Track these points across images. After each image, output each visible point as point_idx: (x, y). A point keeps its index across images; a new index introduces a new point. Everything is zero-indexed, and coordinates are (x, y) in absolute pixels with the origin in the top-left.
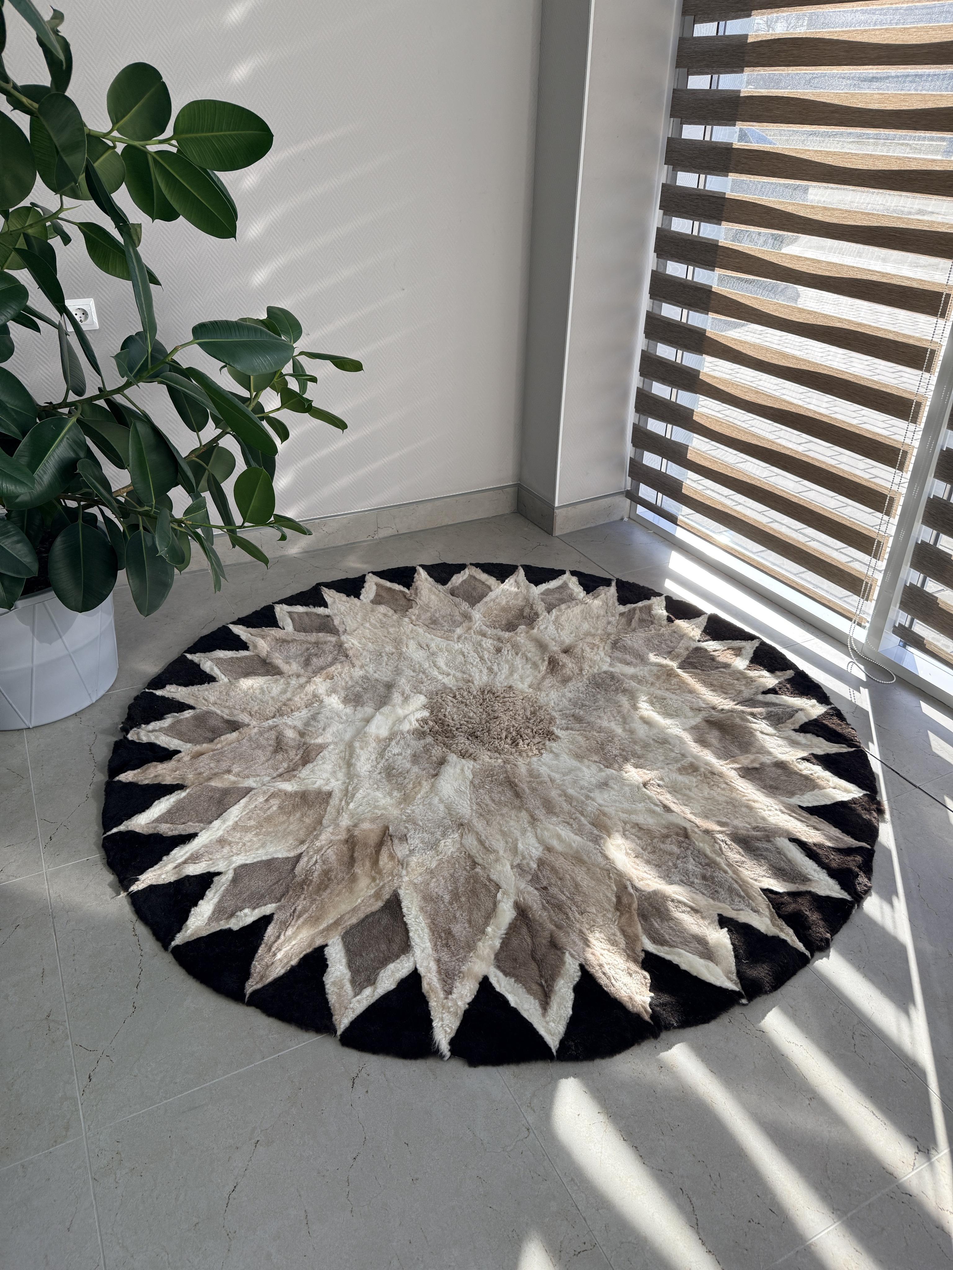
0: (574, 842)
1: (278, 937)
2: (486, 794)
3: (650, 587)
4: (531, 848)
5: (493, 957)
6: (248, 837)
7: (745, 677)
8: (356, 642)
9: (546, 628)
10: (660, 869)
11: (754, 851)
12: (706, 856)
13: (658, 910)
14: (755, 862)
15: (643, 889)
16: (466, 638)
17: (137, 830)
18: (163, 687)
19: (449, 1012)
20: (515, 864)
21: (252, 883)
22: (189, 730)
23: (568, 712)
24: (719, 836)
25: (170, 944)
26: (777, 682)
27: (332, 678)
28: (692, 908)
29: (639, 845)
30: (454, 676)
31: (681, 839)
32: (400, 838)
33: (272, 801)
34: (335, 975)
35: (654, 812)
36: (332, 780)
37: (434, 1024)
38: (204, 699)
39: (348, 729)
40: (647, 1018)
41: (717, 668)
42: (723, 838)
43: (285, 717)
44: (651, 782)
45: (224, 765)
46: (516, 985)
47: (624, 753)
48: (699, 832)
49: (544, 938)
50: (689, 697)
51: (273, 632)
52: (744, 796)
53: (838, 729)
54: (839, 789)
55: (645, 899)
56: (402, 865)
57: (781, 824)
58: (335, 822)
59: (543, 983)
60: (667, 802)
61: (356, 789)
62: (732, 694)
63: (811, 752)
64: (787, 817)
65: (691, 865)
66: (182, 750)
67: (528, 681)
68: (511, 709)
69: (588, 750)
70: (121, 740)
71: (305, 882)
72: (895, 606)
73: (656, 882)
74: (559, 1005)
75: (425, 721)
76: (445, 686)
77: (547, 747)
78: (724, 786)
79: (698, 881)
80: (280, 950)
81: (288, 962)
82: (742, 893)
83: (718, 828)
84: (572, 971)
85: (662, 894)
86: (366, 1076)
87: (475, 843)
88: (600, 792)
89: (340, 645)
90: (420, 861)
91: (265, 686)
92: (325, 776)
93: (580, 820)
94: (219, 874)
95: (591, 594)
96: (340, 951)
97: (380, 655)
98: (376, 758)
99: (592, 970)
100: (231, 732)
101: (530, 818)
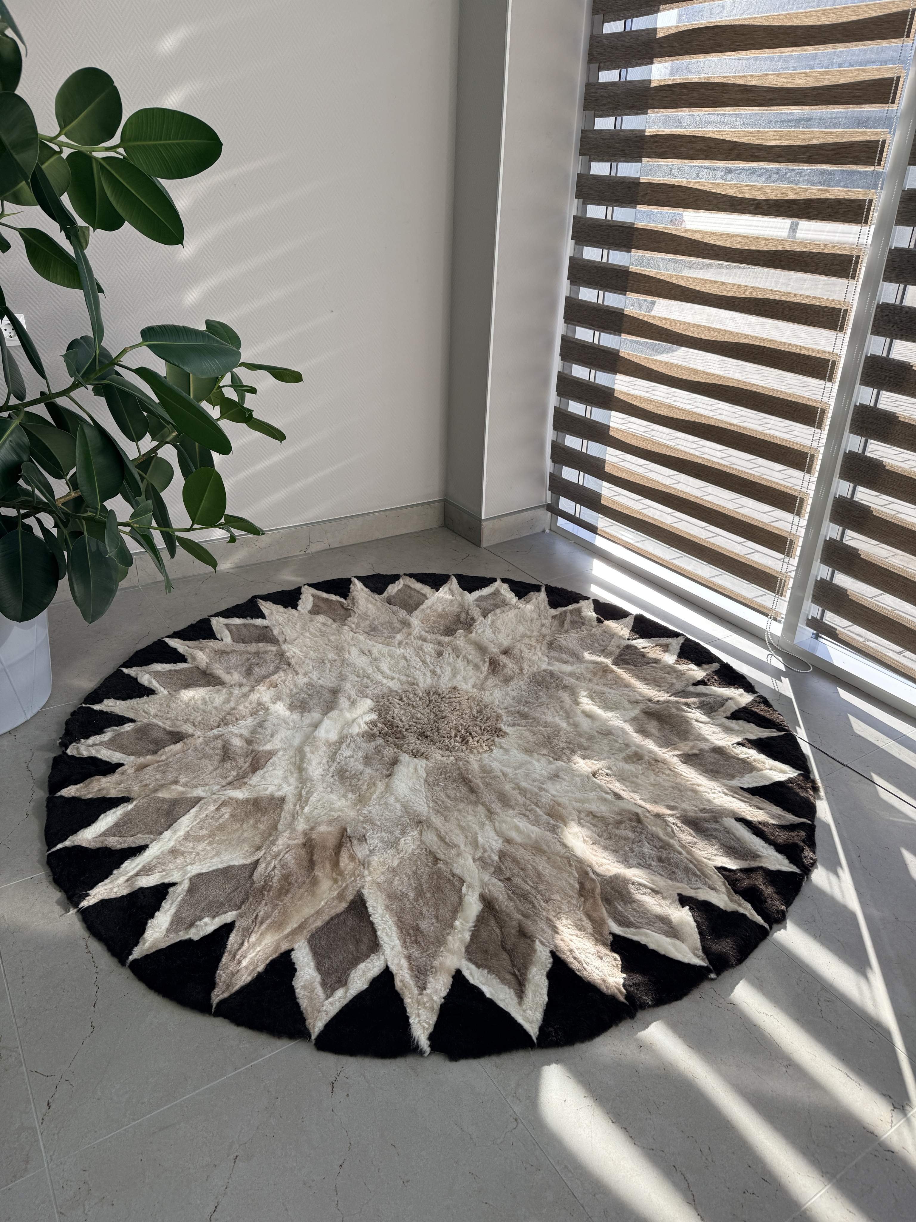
0: (533, 833)
1: (242, 944)
2: (441, 791)
3: (577, 592)
4: (491, 841)
5: (463, 950)
6: (201, 846)
7: (676, 671)
8: (297, 651)
9: (484, 632)
10: (618, 854)
11: (704, 831)
12: (660, 839)
13: (620, 893)
14: (706, 842)
15: (603, 874)
16: (406, 643)
17: (84, 845)
18: (100, 701)
19: (425, 1008)
20: (477, 857)
21: (209, 892)
22: (131, 743)
23: (513, 709)
24: (670, 819)
25: (128, 958)
26: (705, 674)
27: (276, 686)
28: (653, 890)
29: (595, 832)
30: (398, 679)
31: (634, 824)
32: (359, 839)
33: (224, 810)
34: (304, 979)
35: (605, 800)
36: (285, 786)
37: (411, 1021)
38: (144, 711)
39: (297, 735)
40: (622, 999)
41: (649, 663)
42: (674, 821)
43: (231, 726)
44: (600, 771)
45: (170, 776)
46: (489, 976)
47: (571, 746)
48: (650, 817)
49: (513, 928)
50: (626, 691)
51: (211, 644)
52: (688, 781)
53: (767, 715)
54: (775, 770)
55: (607, 884)
56: (363, 865)
57: (726, 805)
58: (291, 826)
59: (517, 972)
60: (617, 790)
61: (310, 793)
62: (665, 686)
63: (744, 737)
64: (730, 799)
65: (647, 849)
66: (125, 763)
67: (471, 682)
68: (458, 708)
69: (537, 744)
70: (60, 756)
71: (265, 888)
72: (808, 600)
73: (616, 867)
74: (535, 992)
75: (374, 723)
76: (391, 690)
77: (497, 744)
78: (668, 772)
79: (655, 864)
80: (245, 957)
81: (254, 969)
82: (698, 873)
83: (669, 812)
84: (544, 958)
85: (622, 878)
86: (345, 1079)
87: (435, 839)
88: (553, 783)
89: (281, 655)
90: (381, 860)
91: (207, 697)
92: (276, 782)
93: (536, 812)
94: (174, 884)
95: (523, 599)
96: (307, 954)
97: (323, 662)
98: (328, 762)
99: (563, 956)
100: (175, 743)
101: (487, 812)
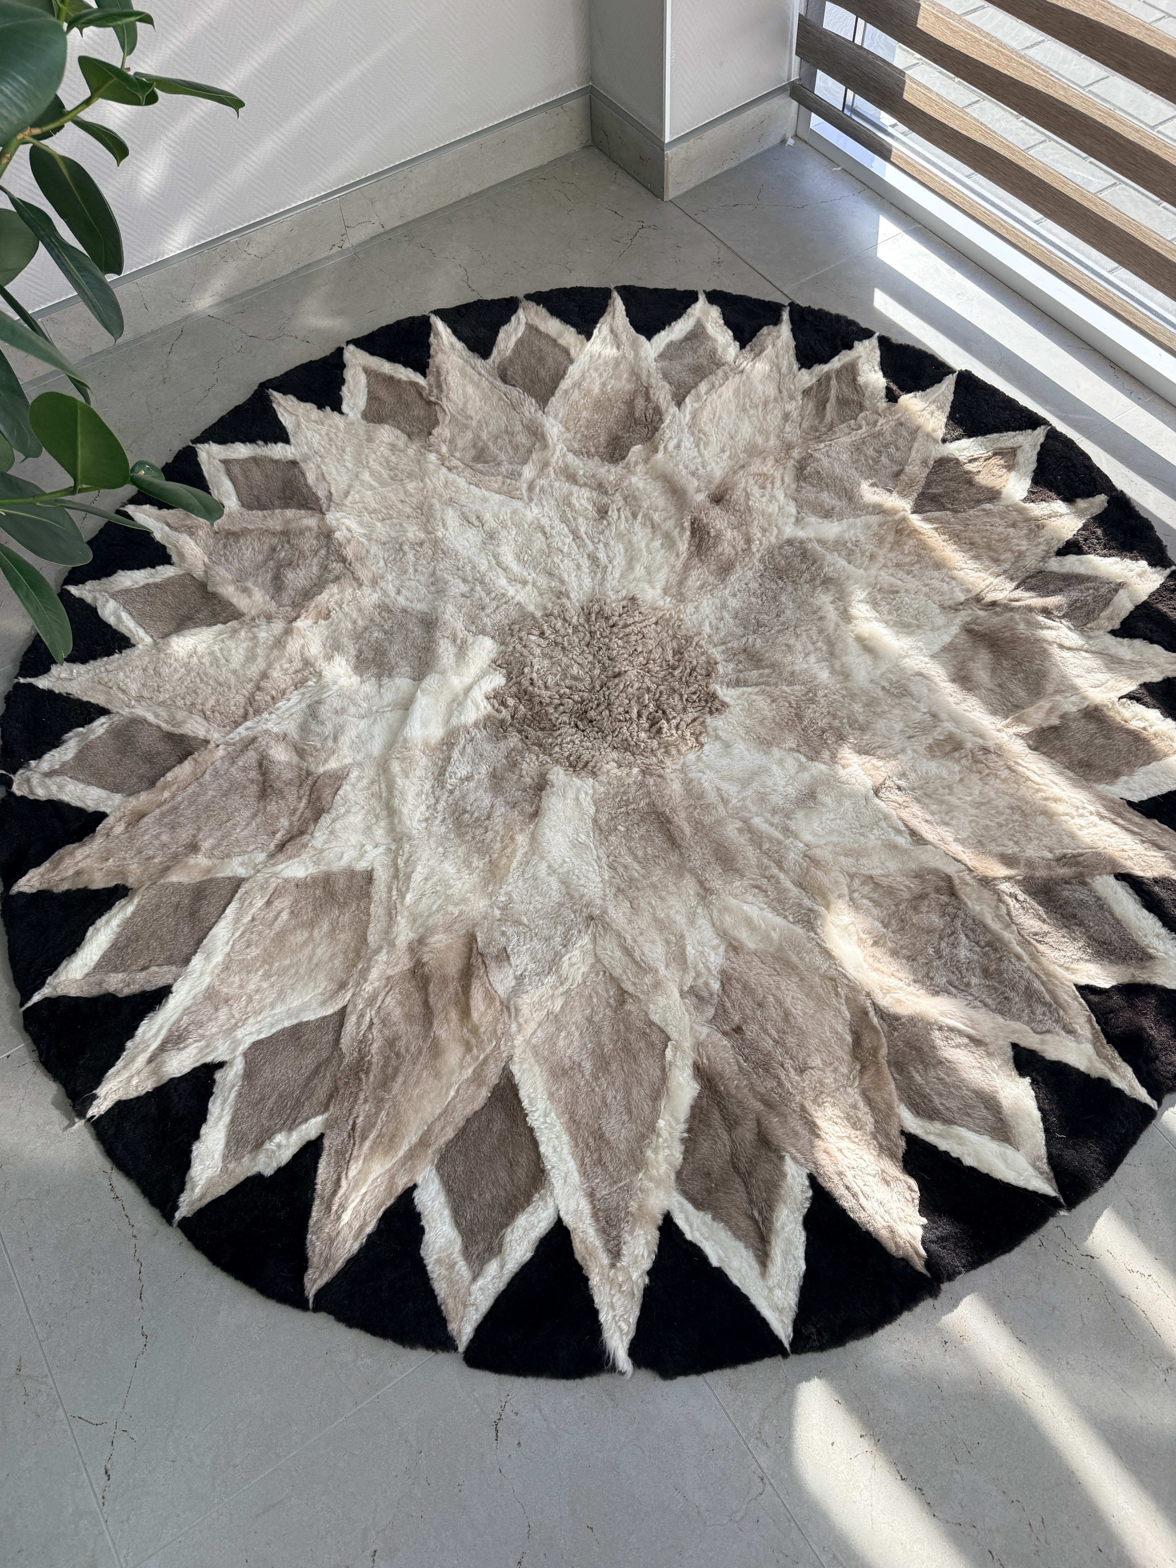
0: (774, 930)
1: (338, 1182)
2: (621, 844)
3: (850, 317)
4: (706, 949)
5: (673, 1176)
6: (253, 982)
7: (1027, 520)
8: (354, 526)
9: (678, 446)
10: (915, 965)
11: (1061, 909)
12: (986, 929)
13: (919, 1050)
14: (1064, 932)
15: (892, 1013)
16: (542, 490)
18: (46, 669)
19: (621, 1292)
20: (686, 986)
21: (277, 1076)
23: (736, 643)
24: (1005, 887)
25: (174, 1214)
26: (1079, 524)
27: (327, 616)
28: (972, 1040)
29: (878, 919)
30: (534, 584)
31: (944, 898)
32: (497, 957)
33: (278, 904)
34: (437, 1245)
35: (896, 847)
36: (369, 847)
37: (602, 1317)
39: (375, 731)
40: (920, 1266)
41: (978, 501)
42: (1012, 890)
43: (265, 715)
44: (887, 783)
45: (184, 835)
46: (715, 1224)
47: (837, 720)
48: (971, 881)
49: (749, 1130)
50: (934, 580)
52: (1038, 790)
56: (508, 1012)
57: (1101, 844)
58: (388, 937)
59: (756, 1214)
60: (915, 823)
61: (410, 867)
62: (1006, 563)
63: (1142, 680)
64: (1108, 827)
65: (964, 950)
66: (108, 811)
67: (661, 578)
68: (640, 649)
69: (778, 726)
71: (360, 1067)
73: (911, 993)
74: (785, 1254)
75: (500, 697)
76: (522, 612)
77: (709, 729)
78: (1004, 774)
79: (978, 982)
80: (345, 1207)
81: (361, 1229)
82: (1048, 998)
83: (1002, 870)
84: (798, 1190)
85: (923, 1018)
87: (618, 953)
88: (805, 815)
89: (327, 536)
90: (536, 999)
91: (216, 648)
92: (355, 838)
93: (778, 882)
94: (221, 1065)
95: (748, 348)
96: (438, 1193)
97: (401, 549)
98: (433, 787)
99: (828, 1185)
100: (181, 760)
101: (698, 885)
